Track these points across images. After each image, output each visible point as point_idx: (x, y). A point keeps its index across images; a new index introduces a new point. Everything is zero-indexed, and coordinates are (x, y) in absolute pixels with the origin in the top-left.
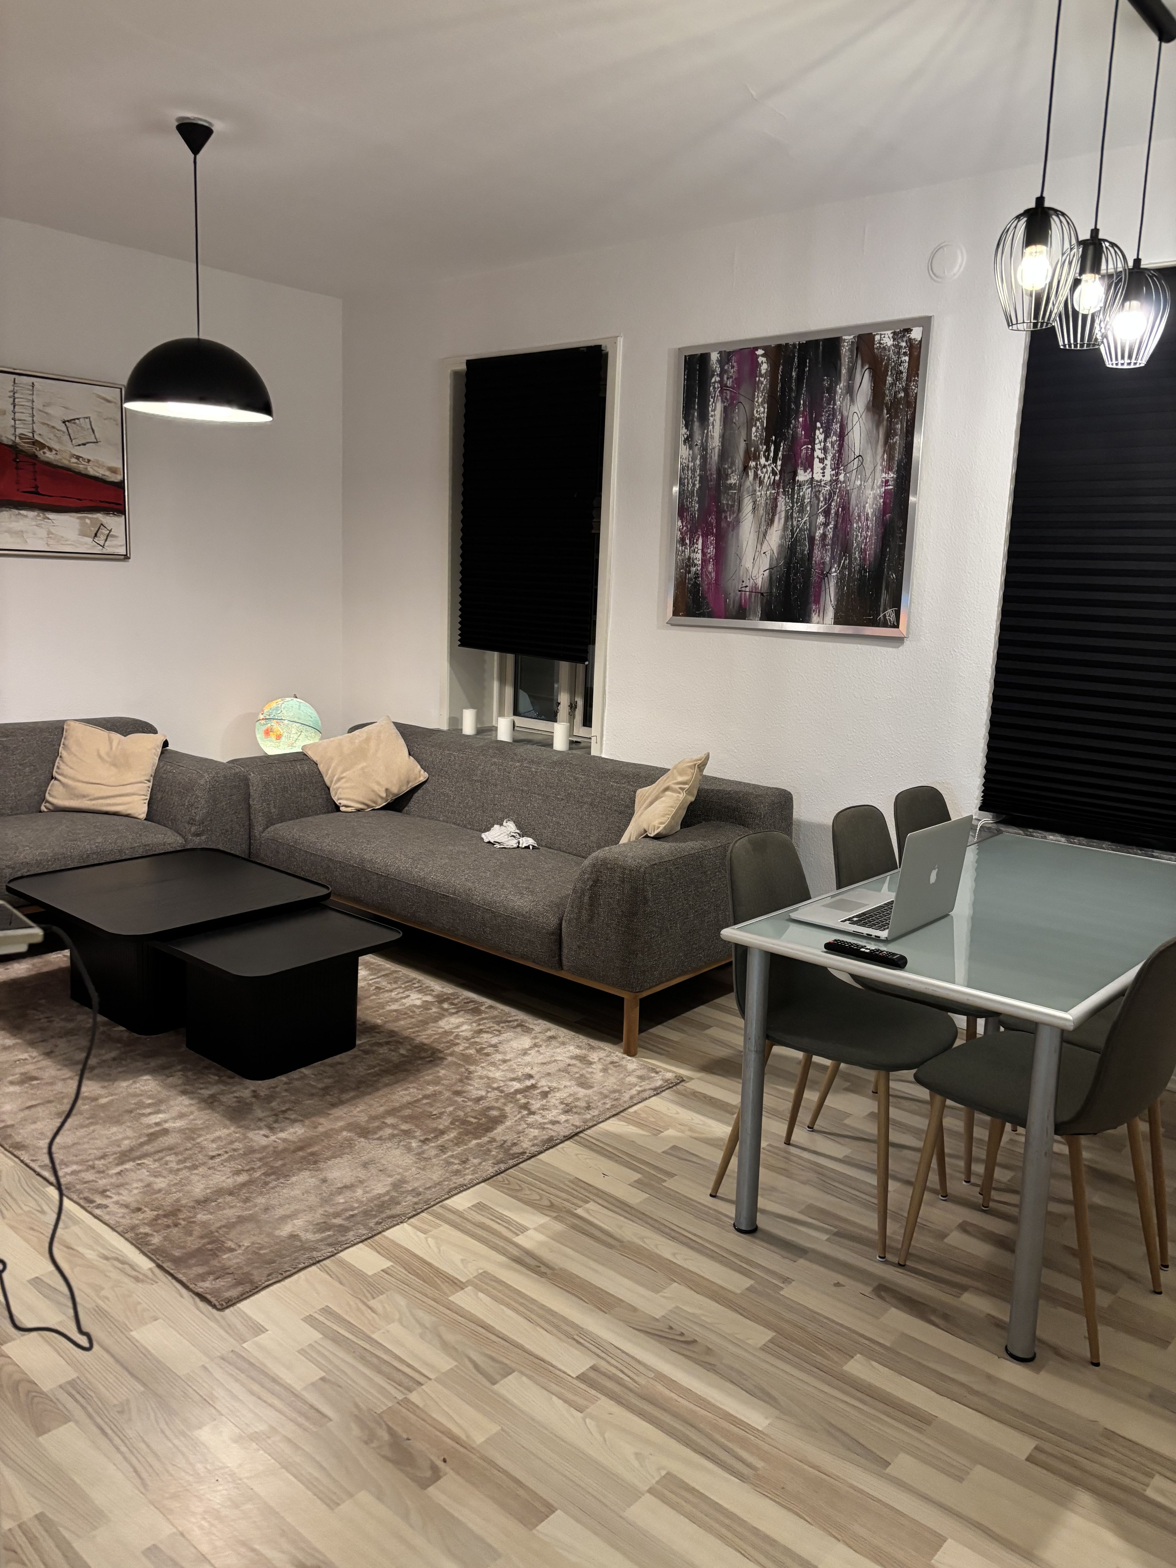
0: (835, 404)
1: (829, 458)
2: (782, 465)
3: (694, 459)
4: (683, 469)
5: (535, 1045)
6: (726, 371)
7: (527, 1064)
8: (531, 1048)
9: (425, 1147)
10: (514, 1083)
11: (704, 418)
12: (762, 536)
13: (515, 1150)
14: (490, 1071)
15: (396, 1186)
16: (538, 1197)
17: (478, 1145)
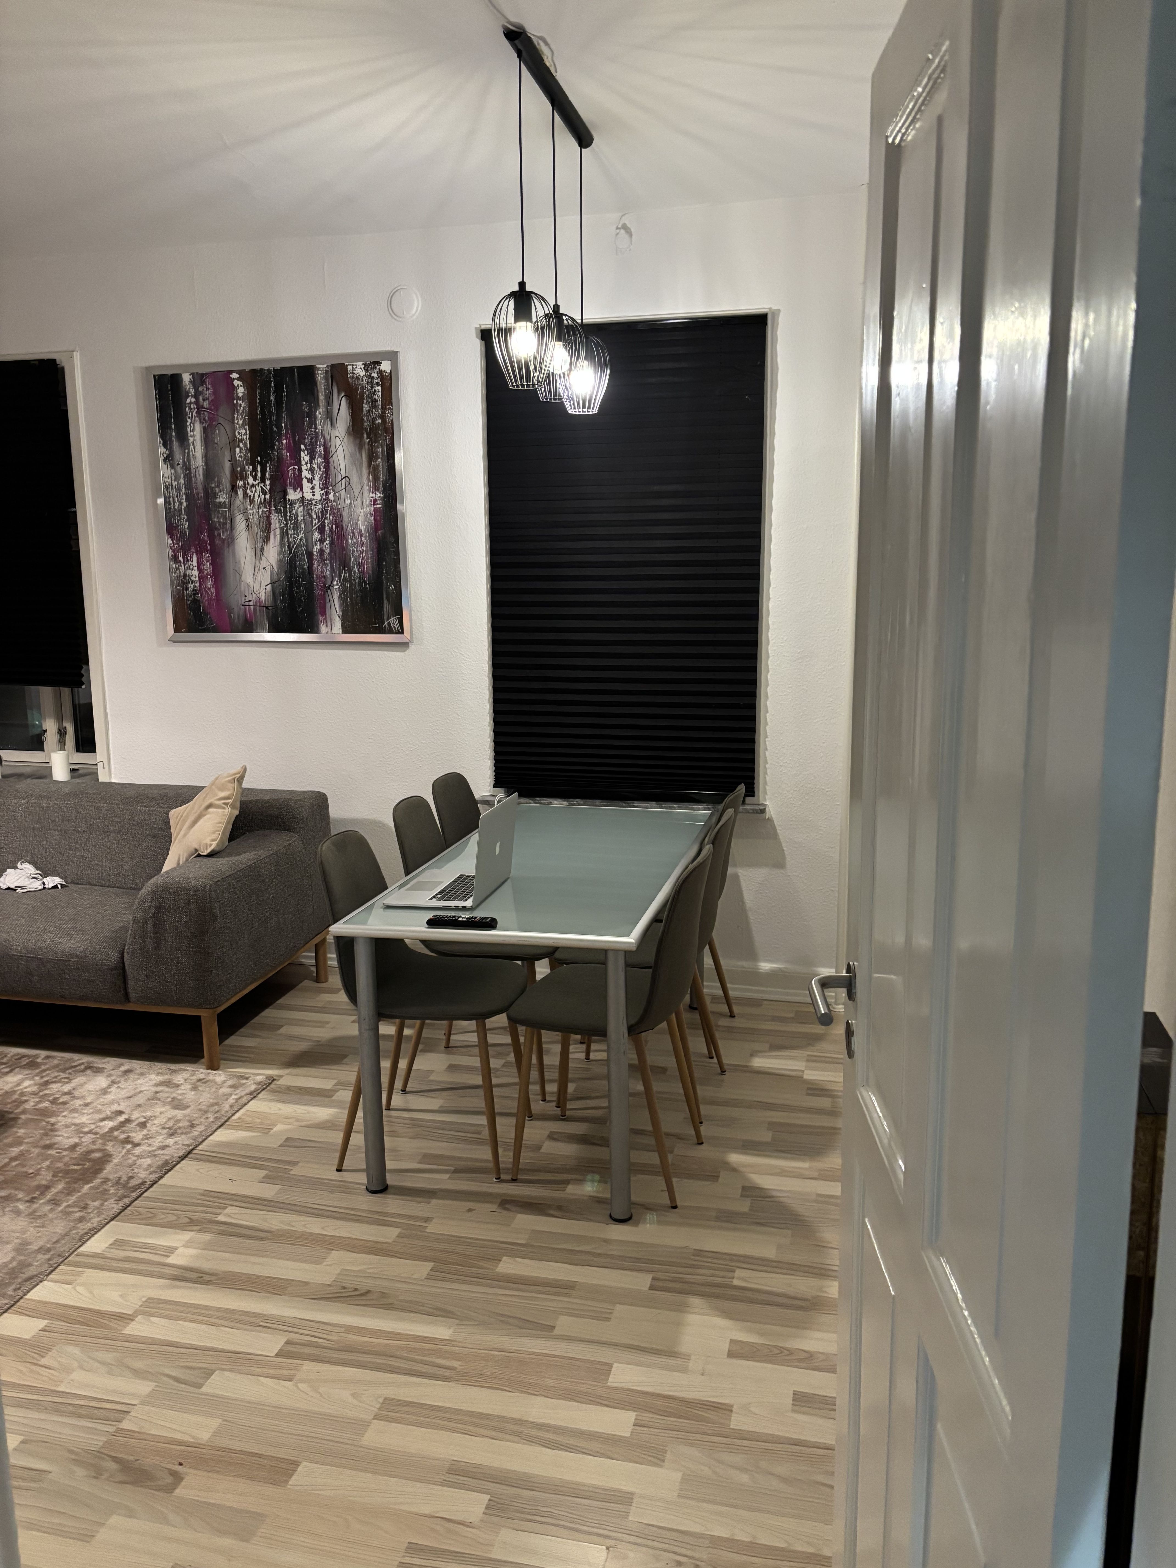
0: (316, 428)
1: (317, 478)
2: (271, 485)
3: (177, 478)
4: (167, 488)
5: (113, 1082)
6: (201, 393)
7: (112, 1102)
8: (109, 1087)
9: (35, 1206)
10: (106, 1122)
11: (183, 438)
12: (260, 553)
13: (133, 1182)
14: (74, 1118)
15: (19, 1250)
16: (174, 1218)
17: (91, 1188)
